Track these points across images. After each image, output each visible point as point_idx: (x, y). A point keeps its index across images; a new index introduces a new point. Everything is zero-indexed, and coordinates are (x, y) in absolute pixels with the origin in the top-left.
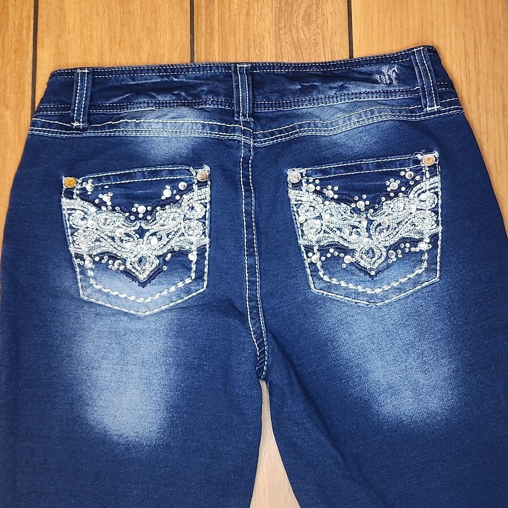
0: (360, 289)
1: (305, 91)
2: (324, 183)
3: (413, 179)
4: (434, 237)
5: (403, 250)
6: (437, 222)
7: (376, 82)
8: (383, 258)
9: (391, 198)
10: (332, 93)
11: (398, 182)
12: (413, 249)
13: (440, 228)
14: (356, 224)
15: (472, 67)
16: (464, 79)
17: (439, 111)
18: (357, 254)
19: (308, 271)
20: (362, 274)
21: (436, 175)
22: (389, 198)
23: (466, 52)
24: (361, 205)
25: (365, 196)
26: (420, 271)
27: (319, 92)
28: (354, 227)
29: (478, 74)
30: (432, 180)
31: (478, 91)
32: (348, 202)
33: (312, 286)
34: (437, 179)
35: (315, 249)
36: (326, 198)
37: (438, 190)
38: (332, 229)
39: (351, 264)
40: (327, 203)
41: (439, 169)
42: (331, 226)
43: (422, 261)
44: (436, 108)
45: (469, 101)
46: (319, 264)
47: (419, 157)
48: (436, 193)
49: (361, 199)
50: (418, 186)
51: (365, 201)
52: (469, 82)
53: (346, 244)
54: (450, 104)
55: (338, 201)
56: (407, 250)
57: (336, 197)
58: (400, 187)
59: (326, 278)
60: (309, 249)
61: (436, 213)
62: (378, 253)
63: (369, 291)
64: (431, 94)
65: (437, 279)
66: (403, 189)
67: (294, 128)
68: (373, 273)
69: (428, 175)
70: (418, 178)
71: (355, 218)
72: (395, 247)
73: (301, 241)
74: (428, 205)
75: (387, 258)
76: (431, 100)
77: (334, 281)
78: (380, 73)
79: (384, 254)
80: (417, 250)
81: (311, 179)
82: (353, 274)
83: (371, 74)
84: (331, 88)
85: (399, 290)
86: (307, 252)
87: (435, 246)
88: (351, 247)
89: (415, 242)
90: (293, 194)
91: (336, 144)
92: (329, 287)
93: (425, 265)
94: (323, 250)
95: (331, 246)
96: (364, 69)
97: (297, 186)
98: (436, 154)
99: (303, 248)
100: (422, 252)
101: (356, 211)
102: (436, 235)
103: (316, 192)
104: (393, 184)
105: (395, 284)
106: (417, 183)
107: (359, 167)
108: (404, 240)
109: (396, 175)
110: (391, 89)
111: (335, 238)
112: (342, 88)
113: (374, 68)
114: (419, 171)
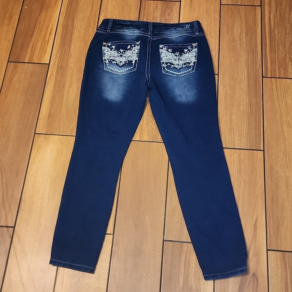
0: (175, 73)
1: (166, 29)
2: (168, 48)
3: (191, 49)
4: (194, 63)
5: (187, 65)
6: (196, 59)
7: (184, 28)
8: (181, 66)
9: (185, 53)
10: (173, 29)
11: (187, 50)
12: (189, 65)
13: (196, 61)
14: (176, 59)
15: (209, 28)
16: (207, 30)
17: (198, 35)
18: (175, 65)
19: (162, 68)
20: (176, 69)
21: (196, 48)
22: (184, 53)
23: (208, 24)
24: (177, 54)
25: (178, 52)
26: (190, 70)
27: (170, 29)
28: (175, 59)
29: (210, 29)
30: (195, 49)
31: (210, 33)
32: (174, 53)
33: (163, 72)
34: (196, 49)
35: (165, 63)
36: (169, 52)
37: (197, 52)
38: (169, 59)
39: (173, 67)
40: (169, 53)
41: (197, 47)
42: (169, 58)
43: (191, 68)
44: (198, 34)
45: (207, 35)
46: (165, 67)
47: (193, 44)
48: (196, 52)
49: (177, 53)
50: (192, 51)
51: (178, 53)
52: (208, 31)
53: (173, 63)
54: (202, 33)
55: (171, 53)
56: (188, 65)
57: (171, 51)
58: (187, 51)
59: (167, 70)
60: (163, 63)
61: (196, 57)
62: (180, 65)
63: (177, 73)
64: (197, 30)
65: (194, 71)
66: (188, 51)
67: (163, 36)
68: (178, 69)
69: (194, 48)
70: (192, 49)
71: (175, 57)
72: (185, 64)
73: (161, 61)
74: (194, 55)
75: (182, 66)
76: (197, 32)
77: (169, 71)
78: (186, 26)
79: (182, 65)
80: (190, 65)
81: (165, 47)
82: (174, 69)
83: (183, 26)
84: (173, 28)
85: (185, 74)
86: (162, 64)
87: (195, 64)
88: (174, 64)
89: (189, 63)
90: (161, 50)
91: (172, 40)
92: (167, 72)
93: (191, 69)
94: (167, 63)
95: (169, 63)
96: (181, 25)
97: (162, 48)
98: (197, 44)
99: (162, 63)
100: (191, 66)
101: (176, 55)
102: (195, 62)
103: (166, 50)
104: (186, 50)
105: (184, 72)
106: (192, 50)
107: (178, 46)
108: (187, 63)
109: (187, 48)
110: (188, 29)
111: (170, 61)
112: (176, 28)
113: (184, 25)
114: (192, 47)
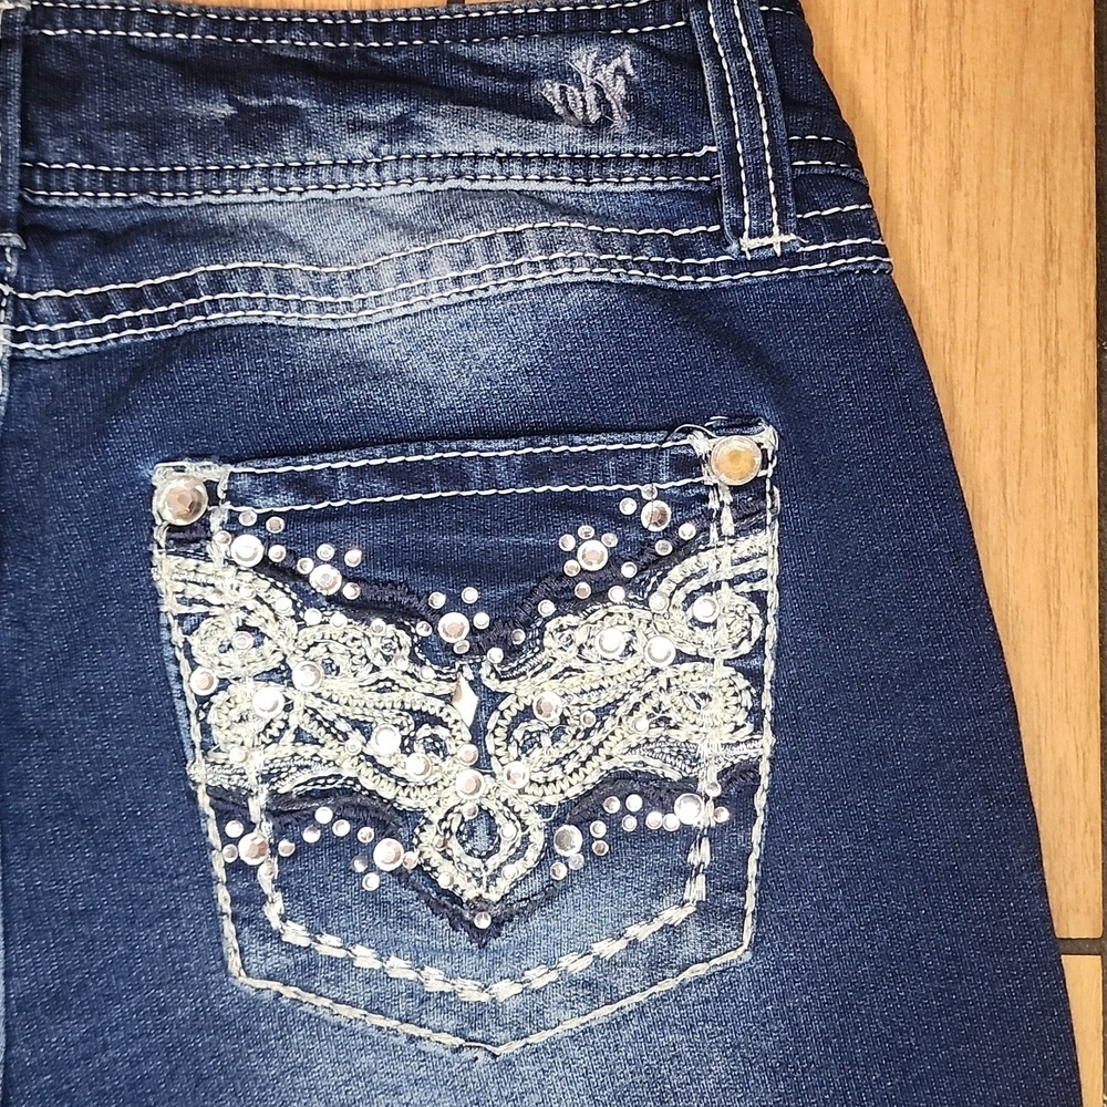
0: (434, 980)
3: (670, 533)
5: (613, 822)
6: (755, 714)
10: (361, 146)
12: (654, 819)
15: (934, 74)
20: (442, 924)
25: (470, 595)
27: (309, 139)
28: (422, 718)
32: (400, 615)
33: (234, 962)
34: (766, 539)
35: (256, 807)
37: (768, 585)
38: (329, 727)
40: (311, 616)
42: (329, 713)
45: (916, 208)
47: (699, 443)
48: (759, 598)
49: (455, 603)
50: (690, 563)
53: (387, 791)
55: (359, 610)
57: (351, 592)
58: (615, 560)
60: (230, 805)
61: (755, 677)
63: (470, 992)
66: (628, 571)
70: (687, 531)
74: (721, 642)
75: (549, 854)
77: (329, 945)
79: (538, 838)
80: (672, 823)
84: (358, 126)
92: (306, 968)
94: (288, 814)
98: (768, 436)
100: (688, 835)
103: (265, 567)
106: (683, 550)
109: (602, 512)
112: (401, 128)
113: (539, 53)
